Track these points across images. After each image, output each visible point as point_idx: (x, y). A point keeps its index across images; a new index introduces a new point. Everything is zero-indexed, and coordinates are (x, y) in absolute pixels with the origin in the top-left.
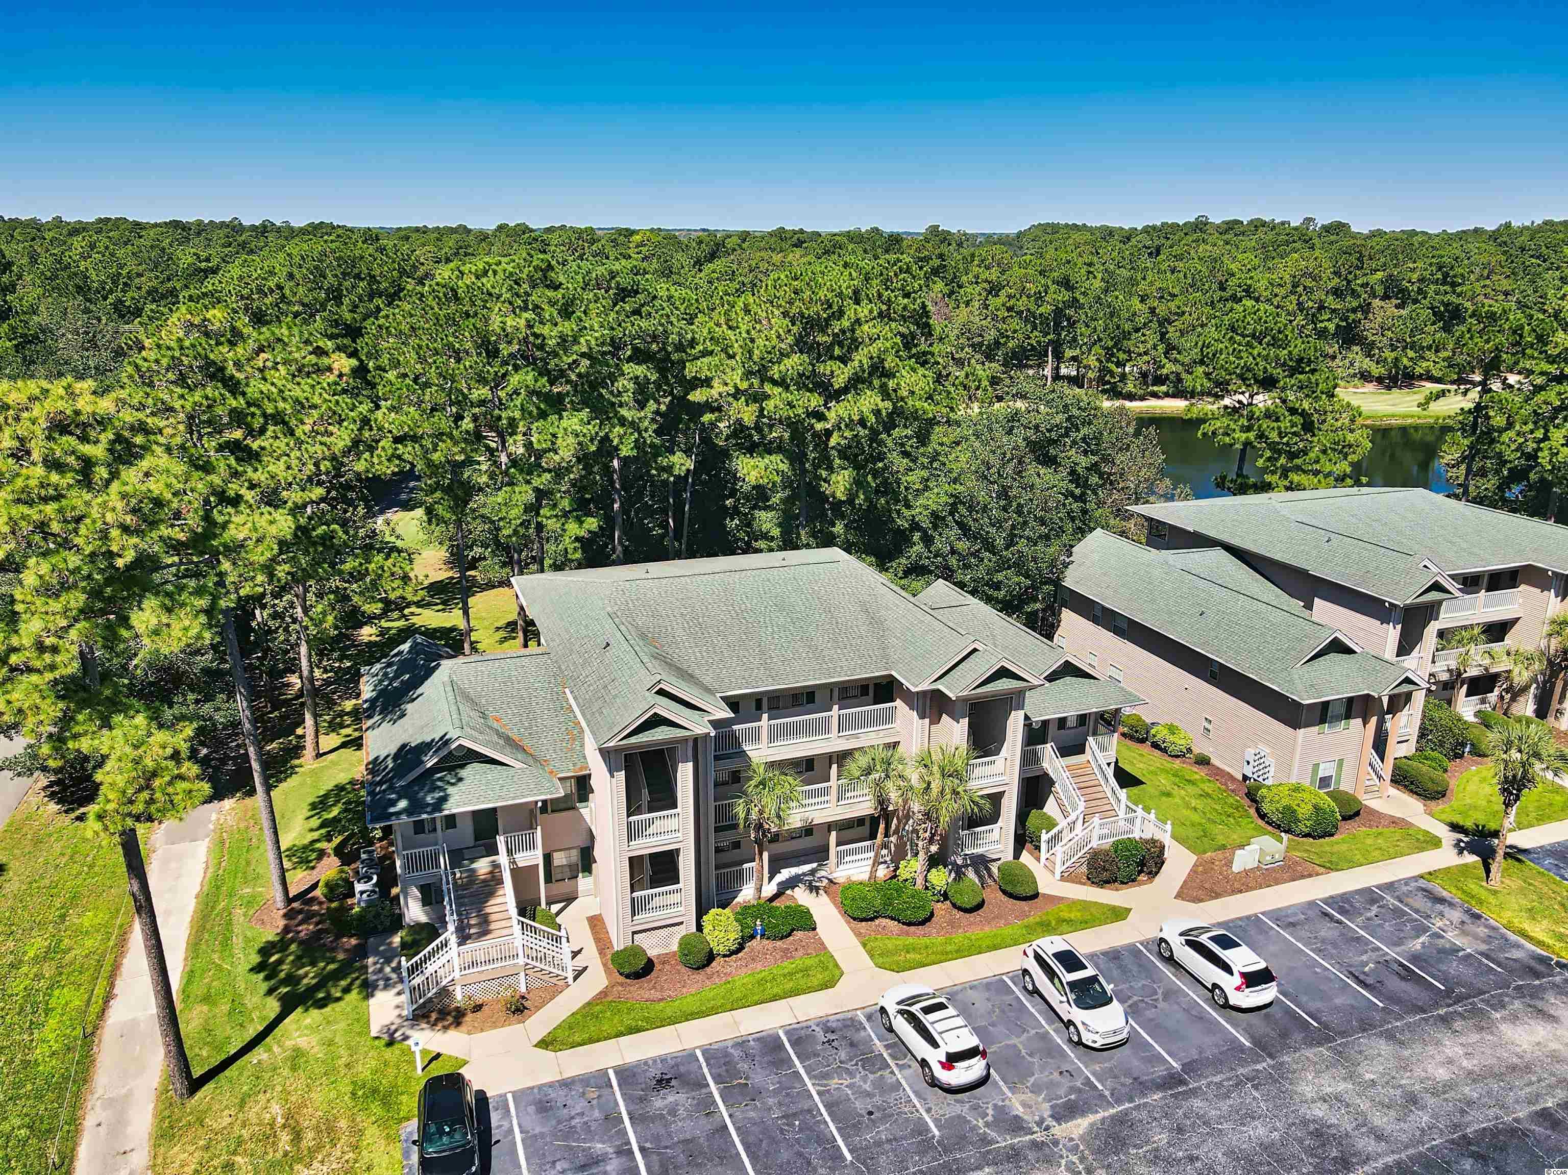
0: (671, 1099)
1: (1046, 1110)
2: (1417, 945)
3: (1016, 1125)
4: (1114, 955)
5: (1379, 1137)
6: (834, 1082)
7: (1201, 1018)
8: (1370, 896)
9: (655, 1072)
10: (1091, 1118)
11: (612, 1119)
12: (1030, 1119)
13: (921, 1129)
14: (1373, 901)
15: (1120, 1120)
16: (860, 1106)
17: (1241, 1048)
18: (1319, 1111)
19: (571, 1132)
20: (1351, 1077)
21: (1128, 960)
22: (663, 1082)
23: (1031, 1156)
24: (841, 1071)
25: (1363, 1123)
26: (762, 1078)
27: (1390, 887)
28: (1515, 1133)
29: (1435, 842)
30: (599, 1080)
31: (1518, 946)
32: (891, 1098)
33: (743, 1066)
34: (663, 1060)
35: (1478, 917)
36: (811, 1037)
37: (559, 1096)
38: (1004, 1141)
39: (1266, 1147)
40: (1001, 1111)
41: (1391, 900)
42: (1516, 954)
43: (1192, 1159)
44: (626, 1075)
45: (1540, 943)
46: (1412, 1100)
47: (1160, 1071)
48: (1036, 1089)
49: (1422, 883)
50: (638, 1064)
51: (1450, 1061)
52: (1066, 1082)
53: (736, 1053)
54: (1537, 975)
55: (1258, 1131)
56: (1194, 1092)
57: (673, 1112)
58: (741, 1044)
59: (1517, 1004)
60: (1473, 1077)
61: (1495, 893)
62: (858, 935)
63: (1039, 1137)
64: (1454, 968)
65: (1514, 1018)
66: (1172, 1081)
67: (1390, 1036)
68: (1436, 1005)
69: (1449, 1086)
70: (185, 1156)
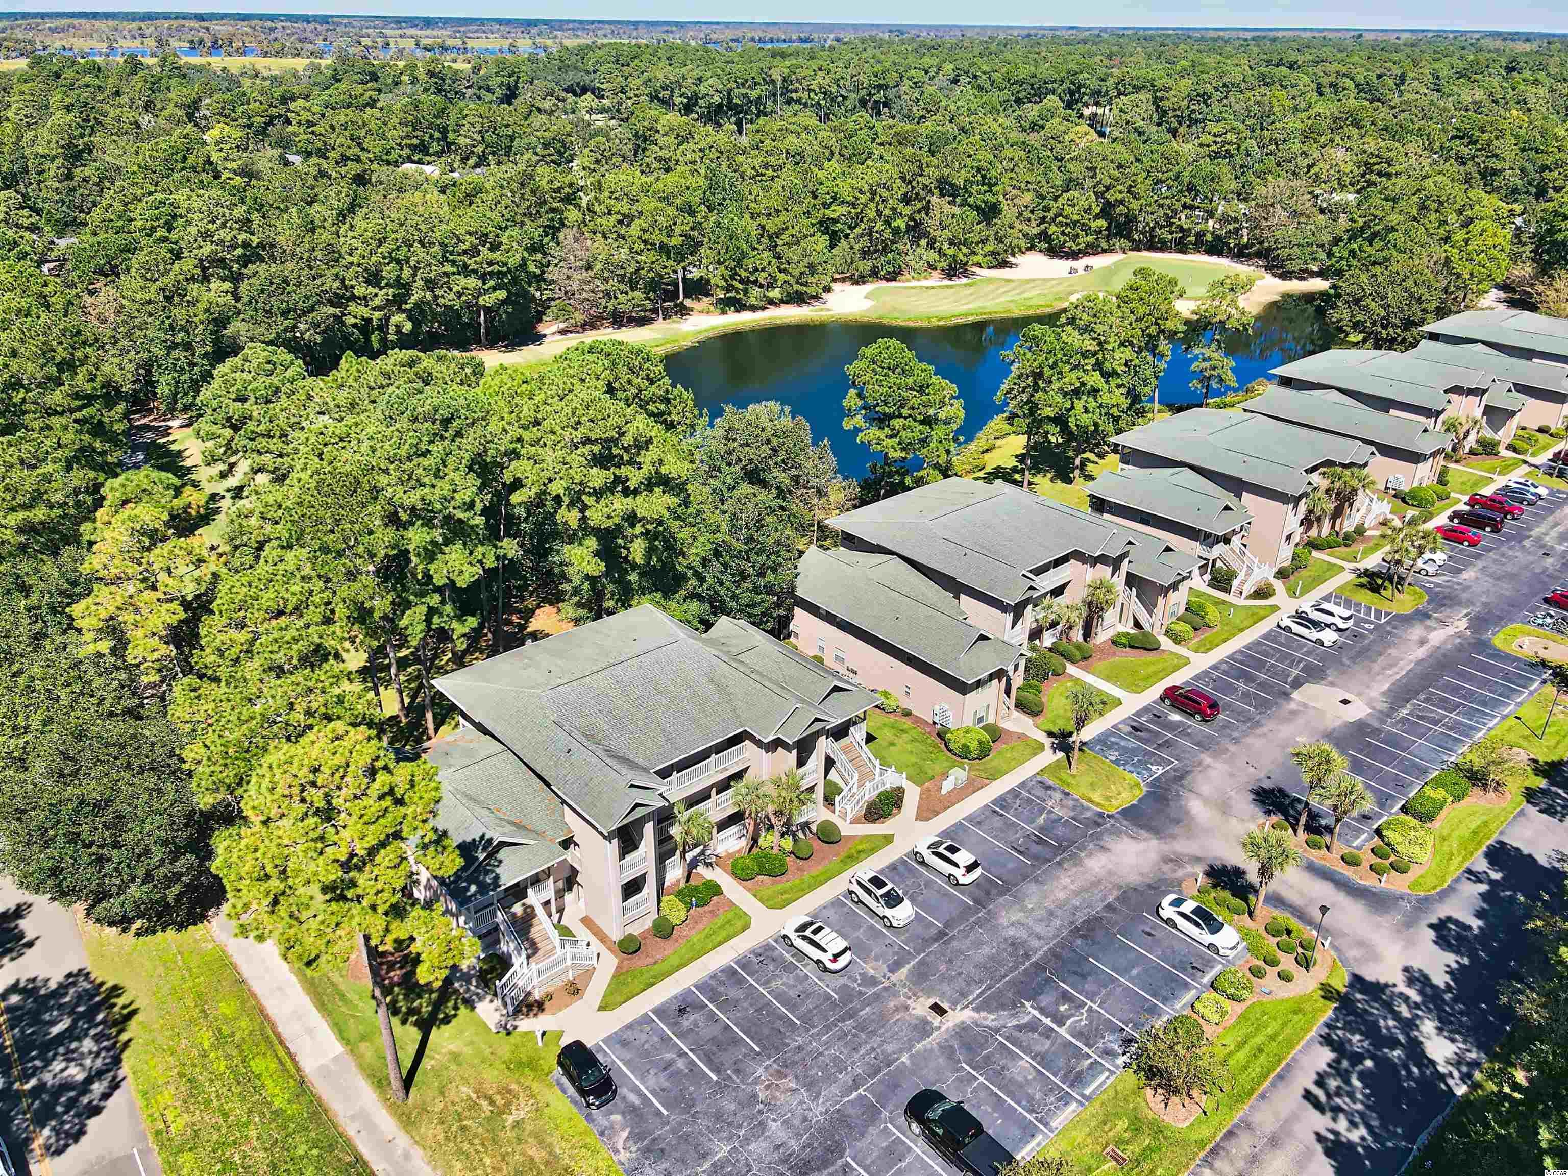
0: (692, 1018)
1: (885, 968)
2: (1041, 820)
3: (873, 982)
4: (893, 867)
5: (1040, 938)
6: (774, 984)
7: (946, 894)
8: (1014, 793)
9: (675, 1006)
10: (908, 966)
11: (665, 1039)
12: (879, 976)
13: (828, 997)
14: (1017, 796)
15: (922, 963)
16: (792, 993)
17: (969, 907)
18: (1011, 932)
19: (647, 1054)
20: (1023, 909)
21: (901, 868)
22: (682, 1011)
23: (885, 994)
24: (775, 977)
25: (1032, 934)
26: (734, 993)
27: (1023, 785)
28: (1098, 919)
29: (1041, 747)
30: (645, 1020)
31: (1088, 809)
32: (806, 983)
33: (721, 989)
34: (675, 998)
35: (1067, 794)
36: (750, 961)
37: (628, 1034)
38: (871, 991)
39: (992, 958)
40: (863, 975)
41: (1024, 793)
42: (1088, 814)
43: (960, 974)
44: (660, 1012)
45: (1098, 805)
46: (1051, 913)
47: (933, 931)
48: (876, 959)
49: (1039, 778)
50: (663, 1004)
51: (1065, 887)
52: (890, 951)
53: (713, 983)
54: (1099, 825)
55: (986, 950)
56: (952, 938)
57: (696, 1025)
58: (713, 977)
59: (1091, 846)
60: (1076, 893)
61: (1074, 776)
62: (749, 890)
63: (886, 984)
64: (1060, 831)
65: (1090, 855)
66: (941, 934)
67: (1036, 880)
68: (1055, 856)
69: (1067, 901)
70: (431, 1131)
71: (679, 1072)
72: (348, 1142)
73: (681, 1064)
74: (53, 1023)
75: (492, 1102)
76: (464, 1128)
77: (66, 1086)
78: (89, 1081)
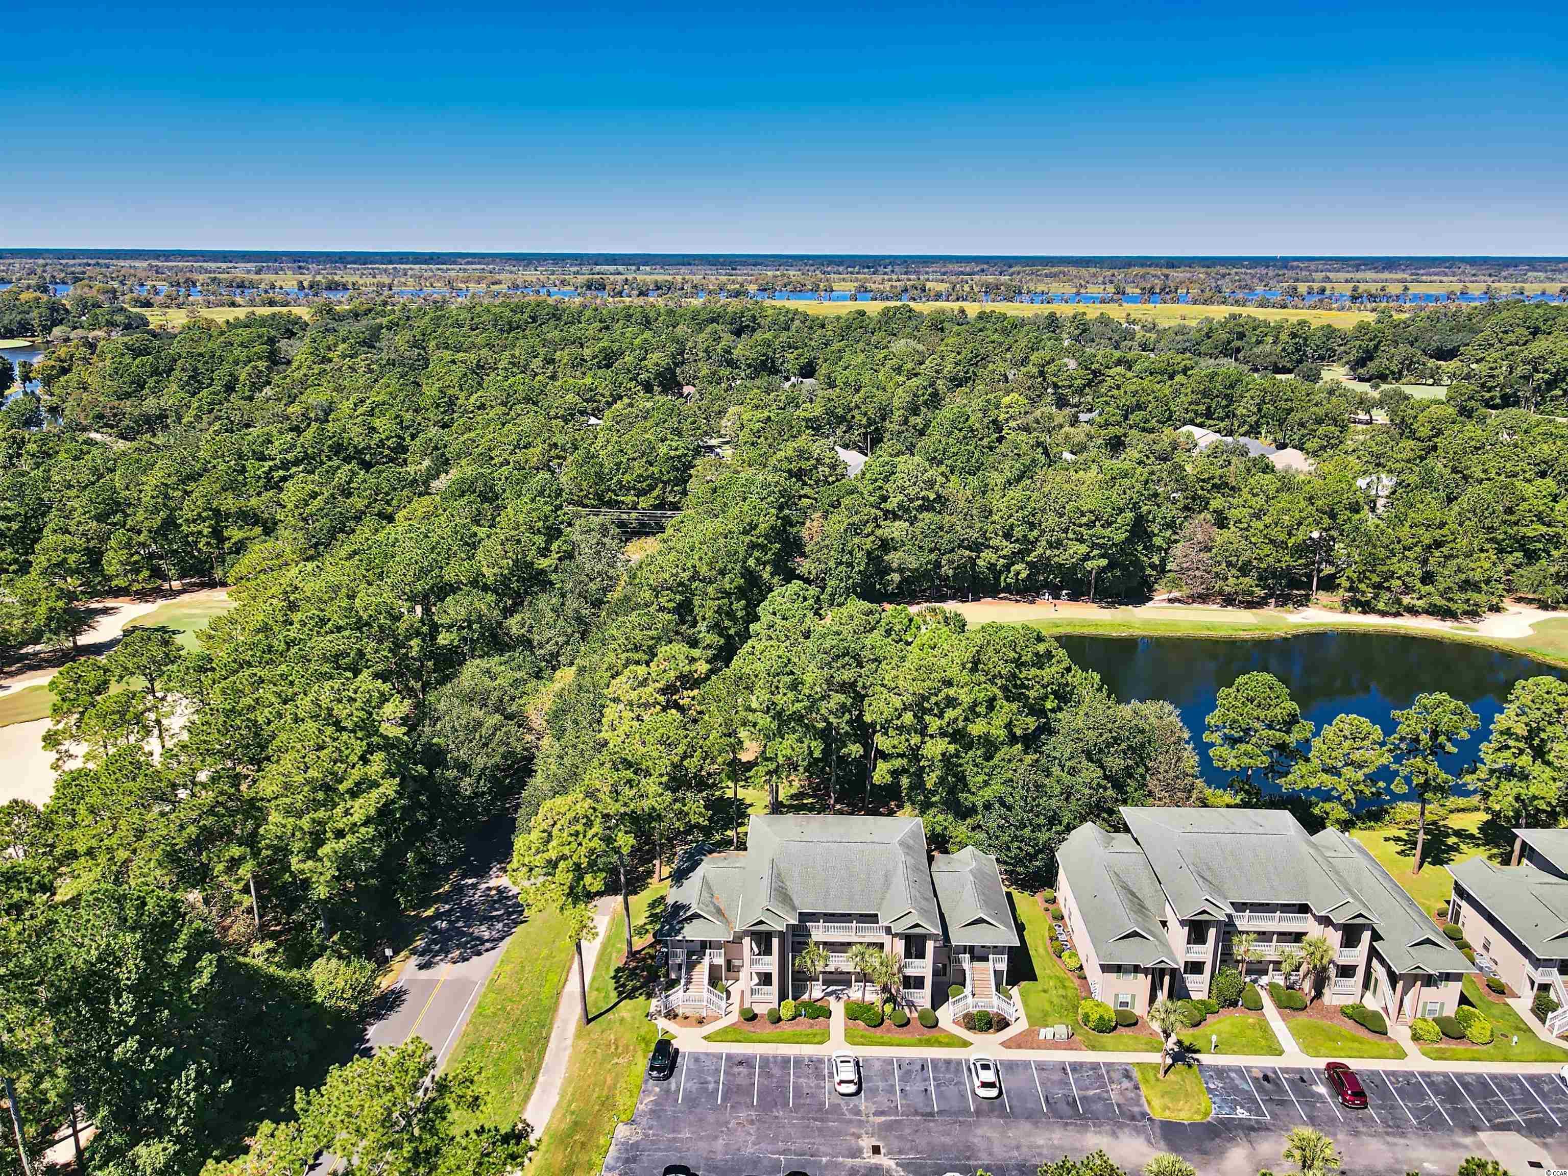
0: (741, 1069)
1: (873, 1111)
2: (1093, 1093)
3: (858, 1113)
4: (948, 1061)
6: (801, 1080)
7: (963, 1096)
8: (1095, 1065)
9: (740, 1059)
10: (888, 1118)
11: (718, 1070)
12: (864, 1112)
13: (822, 1104)
14: (1094, 1068)
15: (898, 1121)
16: (805, 1091)
17: (970, 1111)
18: (976, 1140)
19: (702, 1072)
20: (1003, 1133)
21: (953, 1066)
22: (741, 1063)
23: (856, 1123)
24: (806, 1076)
25: (989, 1149)
26: (776, 1071)
27: (1110, 1064)
29: (1161, 1048)
30: (719, 1057)
32: (818, 1091)
33: (772, 1065)
34: (745, 1055)
35: (1137, 1088)
36: (803, 1061)
37: (703, 1058)
38: (849, 1116)
39: (945, 1145)
40: (856, 1106)
41: (1103, 1070)
42: (1135, 1108)
43: (913, 1141)
44: (729, 1057)
45: (1152, 1107)
46: (1018, 1147)
47: (928, 1110)
48: (875, 1103)
49: (1129, 1067)
50: (735, 1054)
51: (1050, 1139)
52: (888, 1104)
53: (771, 1059)
54: (1134, 1119)
55: (946, 1139)
56: (935, 1120)
57: (739, 1074)
58: (775, 1057)
59: (1108, 1127)
61: (1158, 1080)
62: (846, 1024)
63: (863, 1119)
64: (1097, 1105)
65: (1099, 1131)
66: (930, 1114)
67: (1036, 1123)
68: (1070, 1117)
69: (1039, 1147)
70: (583, 1045)
71: (707, 1089)
72: (550, 1029)
73: (711, 1086)
74: (497, 910)
75: (616, 1049)
76: (595, 1052)
77: (478, 938)
78: (487, 941)
